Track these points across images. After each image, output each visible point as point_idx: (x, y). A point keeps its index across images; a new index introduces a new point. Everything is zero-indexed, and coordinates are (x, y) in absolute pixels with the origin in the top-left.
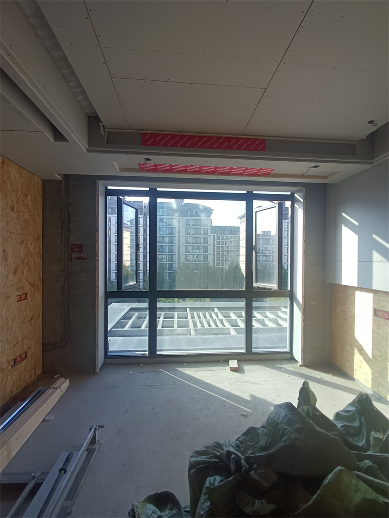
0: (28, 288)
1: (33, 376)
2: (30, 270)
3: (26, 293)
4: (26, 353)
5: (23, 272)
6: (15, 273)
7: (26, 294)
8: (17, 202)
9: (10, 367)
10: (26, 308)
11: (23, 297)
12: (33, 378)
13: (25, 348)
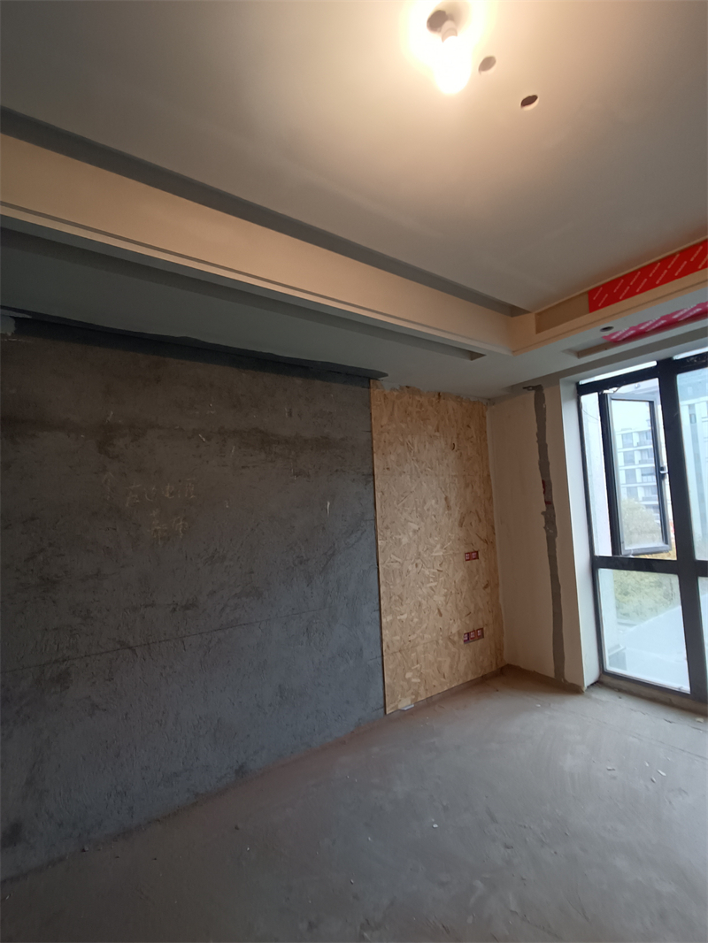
0: (480, 546)
1: (494, 665)
2: (480, 521)
3: (476, 550)
4: (482, 629)
5: (471, 524)
6: (461, 525)
7: (477, 552)
8: (458, 438)
9: (462, 642)
10: (477, 570)
11: (472, 556)
12: (494, 669)
13: (481, 624)
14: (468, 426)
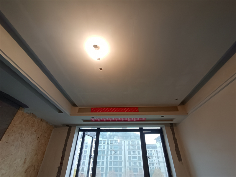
2: (34, 170)
5: (30, 171)
6: (26, 171)
8: (41, 136)
14: (46, 133)
